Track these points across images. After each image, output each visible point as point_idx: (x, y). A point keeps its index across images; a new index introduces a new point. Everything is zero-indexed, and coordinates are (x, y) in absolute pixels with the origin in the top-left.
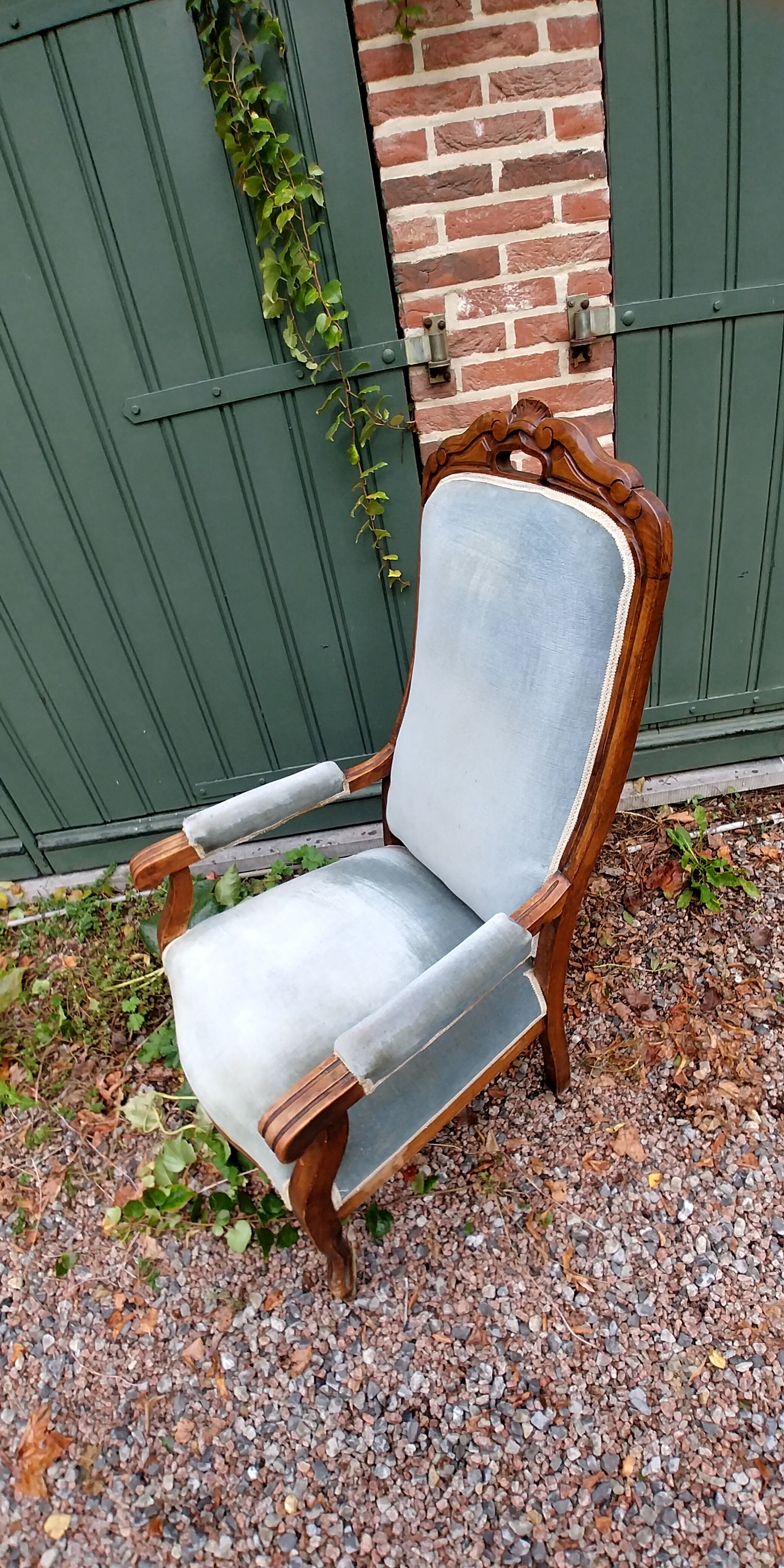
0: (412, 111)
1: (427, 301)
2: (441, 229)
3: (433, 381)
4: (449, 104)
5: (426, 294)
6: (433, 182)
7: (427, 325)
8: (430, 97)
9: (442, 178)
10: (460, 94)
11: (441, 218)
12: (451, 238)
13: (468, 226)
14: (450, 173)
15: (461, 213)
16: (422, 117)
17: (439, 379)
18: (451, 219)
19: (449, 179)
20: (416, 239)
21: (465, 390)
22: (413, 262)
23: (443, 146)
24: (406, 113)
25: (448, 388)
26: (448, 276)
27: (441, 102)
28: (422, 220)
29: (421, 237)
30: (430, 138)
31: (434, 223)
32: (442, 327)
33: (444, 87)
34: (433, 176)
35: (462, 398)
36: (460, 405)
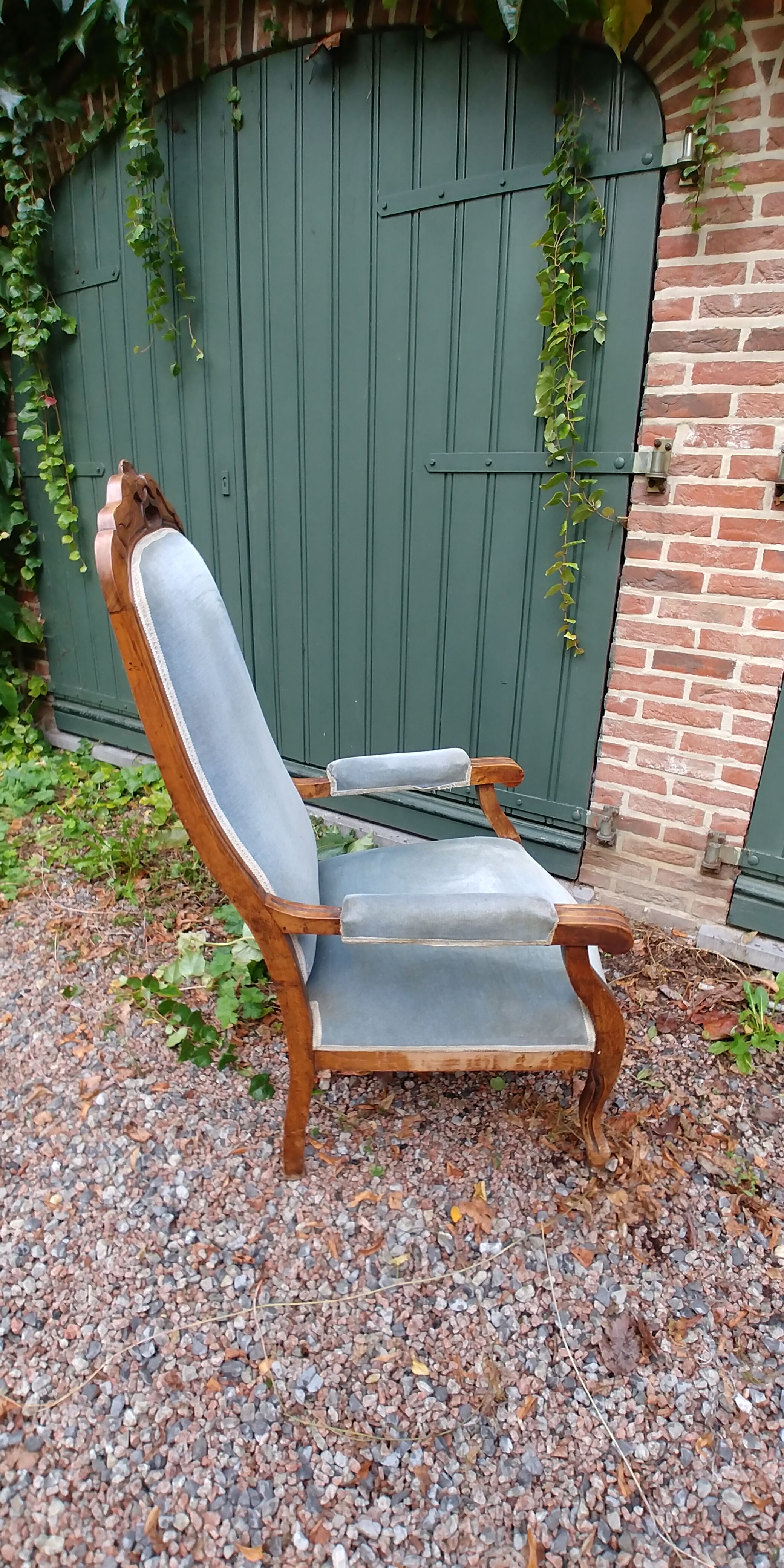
0: (687, 283)
1: (663, 427)
2: (689, 374)
3: (650, 490)
4: (717, 281)
5: (663, 421)
6: (690, 337)
7: (657, 445)
8: (704, 274)
9: (698, 335)
10: (729, 275)
11: (690, 366)
12: (694, 383)
13: (710, 375)
14: (705, 332)
15: (708, 365)
16: (694, 288)
17: (655, 490)
18: (698, 368)
19: (704, 336)
20: (666, 378)
21: (675, 503)
22: (660, 395)
23: (705, 311)
24: (683, 284)
25: (661, 498)
26: (685, 410)
27: (712, 279)
28: (675, 365)
29: (671, 377)
30: (696, 304)
31: (684, 369)
32: (668, 448)
33: (716, 268)
34: (691, 333)
35: (670, 509)
36: (668, 515)
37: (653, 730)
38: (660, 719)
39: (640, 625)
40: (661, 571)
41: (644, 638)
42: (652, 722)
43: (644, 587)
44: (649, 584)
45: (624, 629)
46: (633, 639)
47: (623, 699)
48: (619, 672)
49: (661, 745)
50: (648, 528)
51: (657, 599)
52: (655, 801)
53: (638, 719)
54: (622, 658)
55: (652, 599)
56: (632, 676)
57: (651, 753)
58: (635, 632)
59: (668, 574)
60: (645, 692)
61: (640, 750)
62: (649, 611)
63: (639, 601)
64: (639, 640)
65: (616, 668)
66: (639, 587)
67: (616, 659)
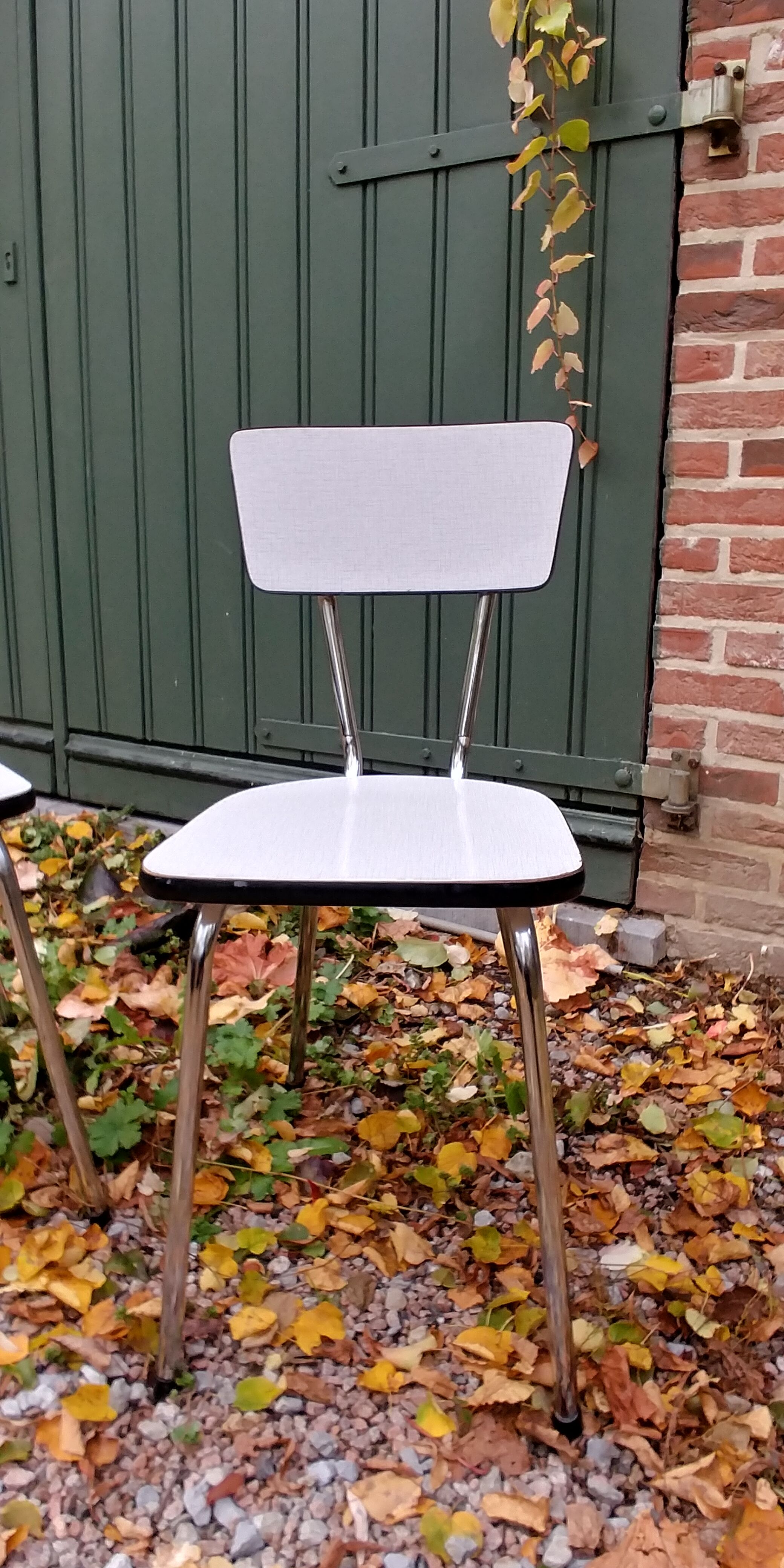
1: (726, 43)
5: (725, 33)
7: (718, 72)
17: (723, 151)
21: (760, 170)
25: (734, 164)
32: (740, 78)
35: (753, 181)
36: (749, 191)
37: (751, 592)
38: (762, 570)
39: (713, 398)
40: (744, 294)
41: (724, 421)
42: (750, 578)
43: (717, 328)
44: (723, 321)
45: (686, 411)
46: (702, 425)
47: (692, 541)
48: (681, 492)
49: (769, 619)
50: (715, 222)
51: (741, 346)
52: (765, 730)
53: (723, 574)
54: (685, 464)
55: (731, 349)
56: (706, 496)
57: (753, 637)
58: (705, 412)
59: (757, 298)
60: (731, 523)
61: (731, 636)
62: (728, 373)
63: (709, 355)
64: (715, 426)
65: (676, 484)
66: (707, 330)
67: (675, 468)
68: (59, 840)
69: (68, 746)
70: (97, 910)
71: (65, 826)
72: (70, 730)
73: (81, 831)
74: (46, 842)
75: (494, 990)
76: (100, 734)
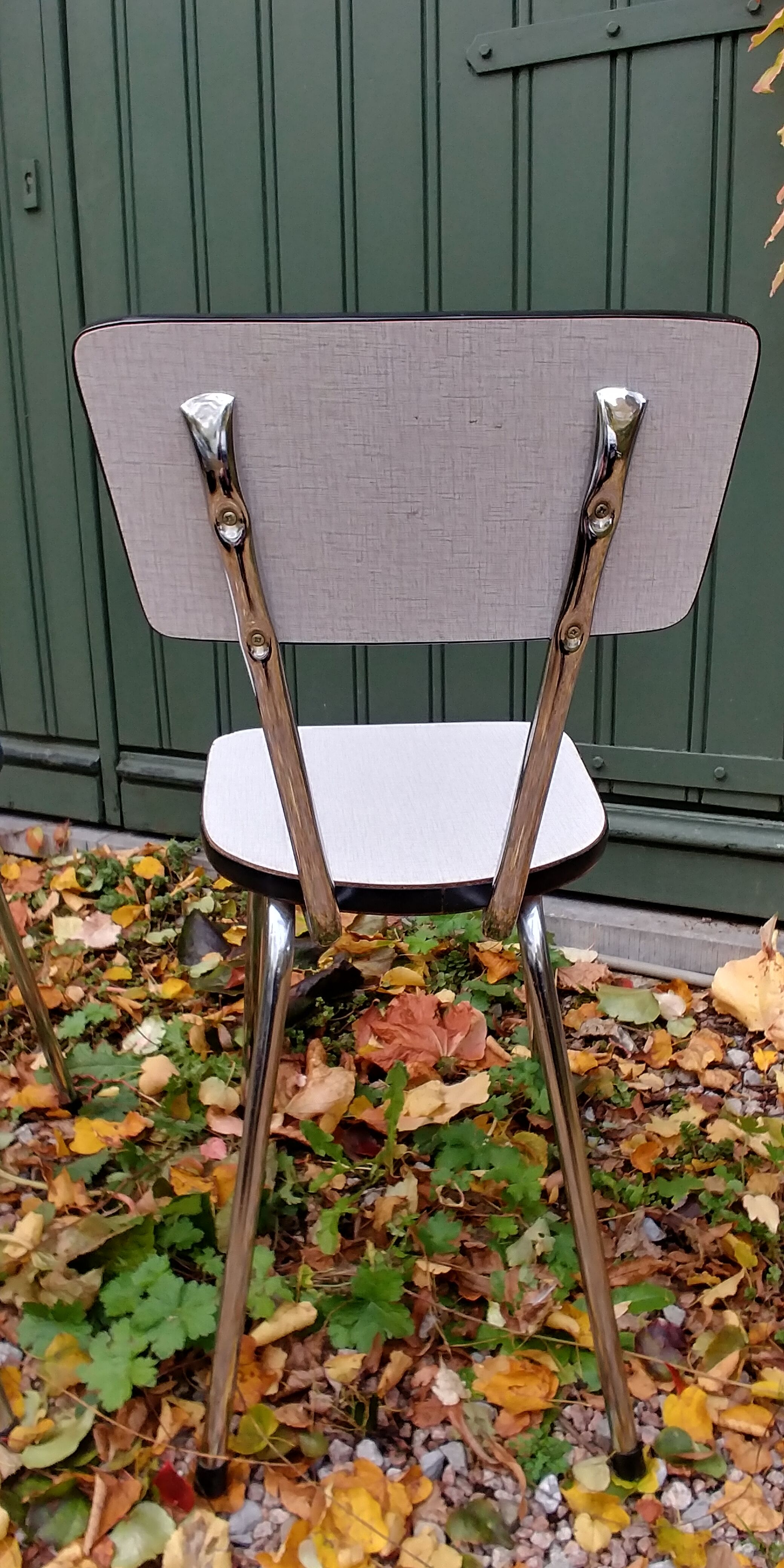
68: (128, 881)
69: (121, 767)
70: (209, 972)
71: (131, 864)
72: (121, 748)
73: (150, 869)
74: (111, 885)
75: (725, 1047)
76: (161, 751)
